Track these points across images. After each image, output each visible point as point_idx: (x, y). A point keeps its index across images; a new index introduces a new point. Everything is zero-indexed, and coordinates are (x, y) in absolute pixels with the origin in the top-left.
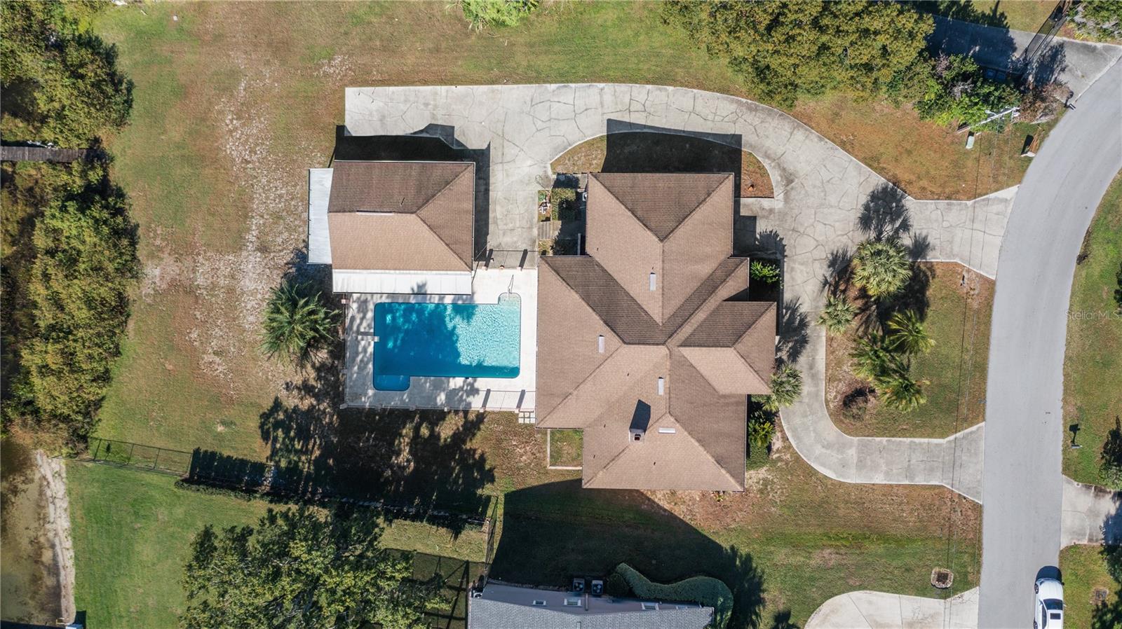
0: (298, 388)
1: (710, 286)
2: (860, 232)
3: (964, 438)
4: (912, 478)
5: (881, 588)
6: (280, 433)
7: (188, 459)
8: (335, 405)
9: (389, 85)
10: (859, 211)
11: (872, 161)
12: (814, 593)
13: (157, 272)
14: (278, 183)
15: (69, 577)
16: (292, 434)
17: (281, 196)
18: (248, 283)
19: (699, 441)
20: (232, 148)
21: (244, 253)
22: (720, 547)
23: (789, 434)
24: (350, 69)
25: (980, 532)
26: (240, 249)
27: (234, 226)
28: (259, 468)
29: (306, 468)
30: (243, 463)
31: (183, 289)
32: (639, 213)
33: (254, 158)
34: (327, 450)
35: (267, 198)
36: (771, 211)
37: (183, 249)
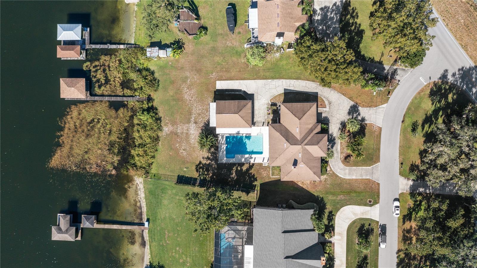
0: (206, 158)
1: (311, 130)
2: (348, 116)
3: (375, 167)
4: (362, 177)
5: (355, 204)
6: (201, 170)
7: (176, 178)
8: (216, 162)
9: (228, 80)
10: (348, 111)
11: (351, 98)
12: (338, 206)
13: (167, 129)
14: (199, 106)
15: (144, 209)
16: (204, 170)
17: (200, 109)
18: (192, 132)
19: (309, 168)
20: (186, 97)
21: (191, 124)
22: (315, 195)
23: (331, 167)
24: (217, 76)
25: (379, 190)
26: (190, 123)
27: (187, 117)
28: (196, 179)
29: (208, 179)
30: (191, 178)
31: (174, 134)
32: (294, 113)
33: (193, 99)
34: (214, 174)
35: (196, 110)
36: (326, 111)
37: (174, 123)
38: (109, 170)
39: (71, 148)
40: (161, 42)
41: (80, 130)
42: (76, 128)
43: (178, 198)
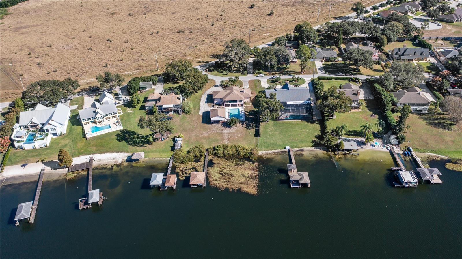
0: (243, 126)
4: (248, 83)
5: (260, 84)
7: (256, 137)
8: (245, 121)
10: (217, 87)
11: (211, 87)
12: (261, 87)
13: (227, 142)
15: (279, 150)
16: (250, 126)
17: (214, 129)
18: (228, 132)
20: (207, 135)
21: (223, 133)
25: (253, 80)
27: (219, 134)
28: (256, 130)
29: (255, 125)
31: (229, 139)
34: (252, 123)
37: (223, 139)
38: (255, 165)
39: (241, 183)
40: (172, 147)
41: (228, 180)
42: (226, 181)
43: (268, 137)
